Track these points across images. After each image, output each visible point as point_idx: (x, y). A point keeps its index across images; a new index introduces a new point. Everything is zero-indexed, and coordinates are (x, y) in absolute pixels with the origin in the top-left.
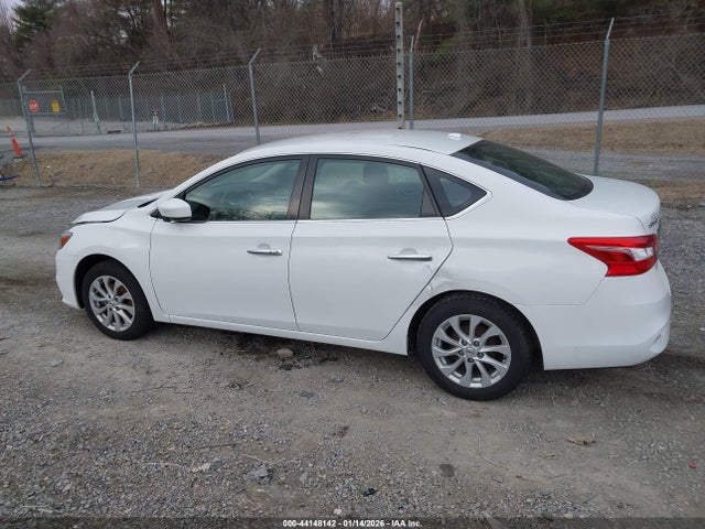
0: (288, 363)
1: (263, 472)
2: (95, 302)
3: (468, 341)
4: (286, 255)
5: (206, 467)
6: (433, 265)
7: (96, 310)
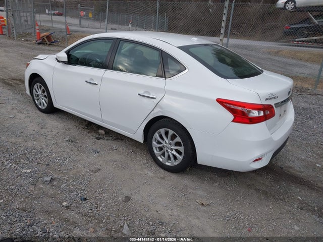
0: (100, 136)
1: (48, 179)
2: (36, 95)
3: (167, 142)
4: (99, 85)
5: (29, 171)
6: (155, 101)
7: (35, 98)
